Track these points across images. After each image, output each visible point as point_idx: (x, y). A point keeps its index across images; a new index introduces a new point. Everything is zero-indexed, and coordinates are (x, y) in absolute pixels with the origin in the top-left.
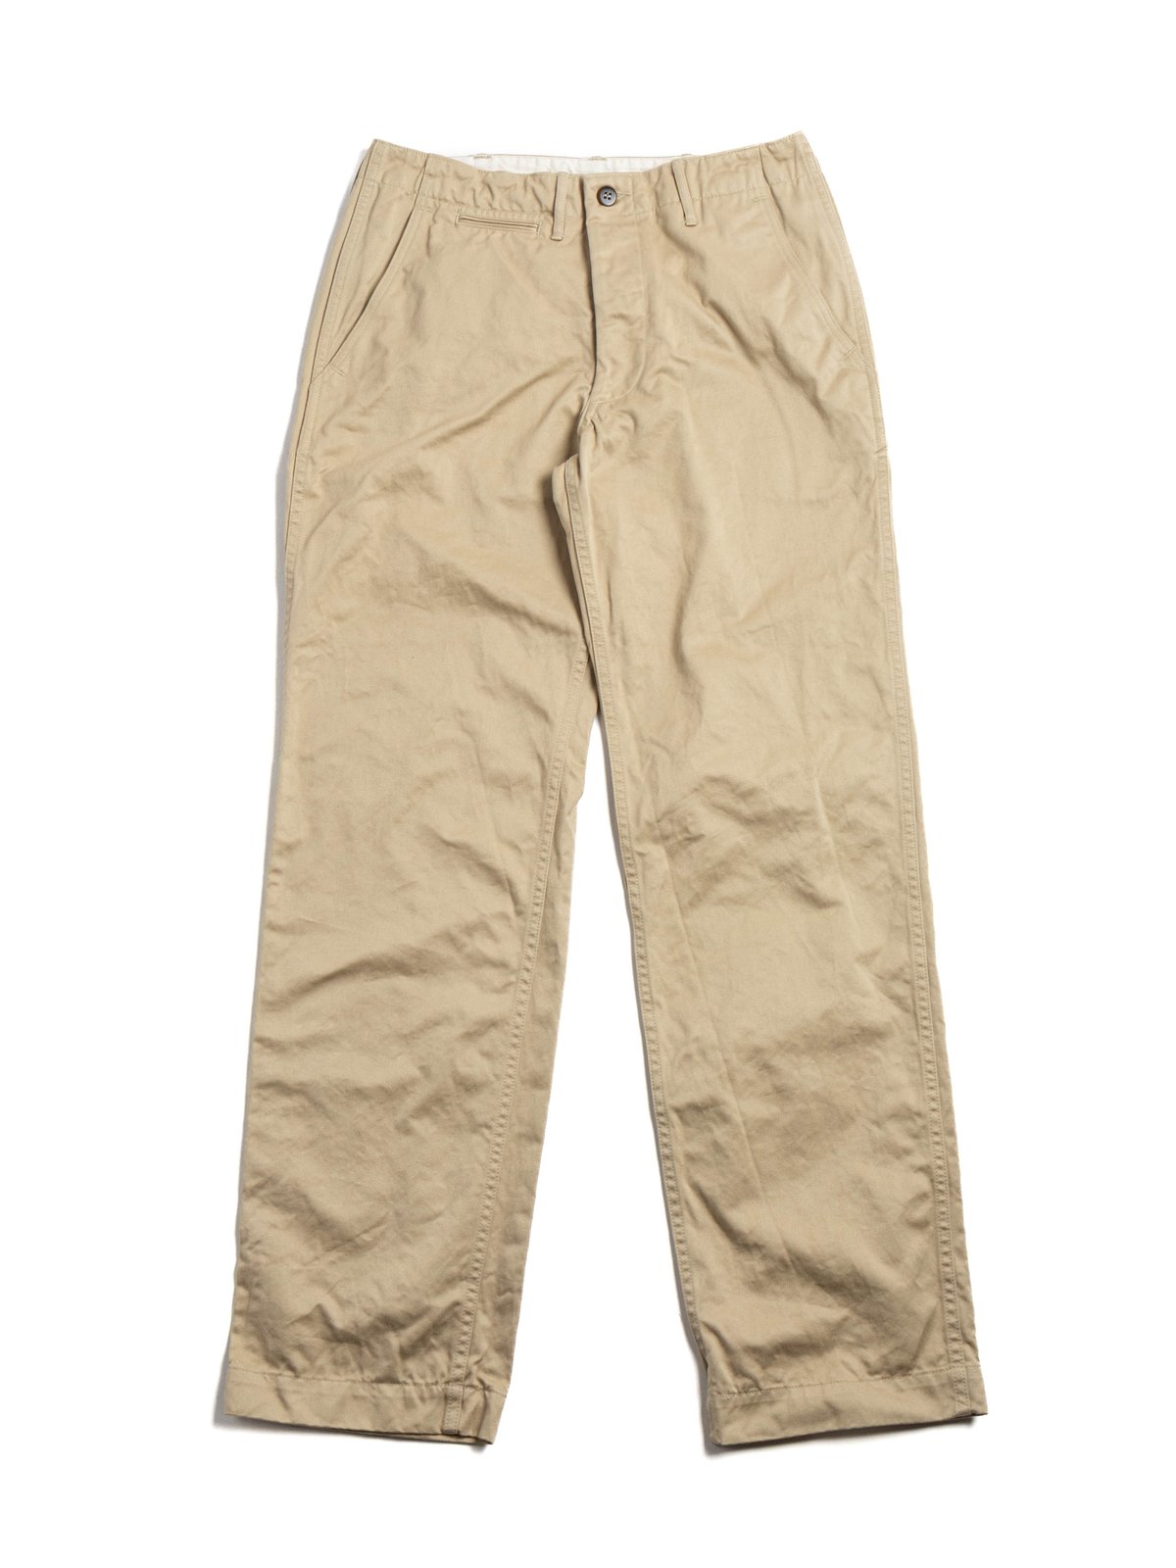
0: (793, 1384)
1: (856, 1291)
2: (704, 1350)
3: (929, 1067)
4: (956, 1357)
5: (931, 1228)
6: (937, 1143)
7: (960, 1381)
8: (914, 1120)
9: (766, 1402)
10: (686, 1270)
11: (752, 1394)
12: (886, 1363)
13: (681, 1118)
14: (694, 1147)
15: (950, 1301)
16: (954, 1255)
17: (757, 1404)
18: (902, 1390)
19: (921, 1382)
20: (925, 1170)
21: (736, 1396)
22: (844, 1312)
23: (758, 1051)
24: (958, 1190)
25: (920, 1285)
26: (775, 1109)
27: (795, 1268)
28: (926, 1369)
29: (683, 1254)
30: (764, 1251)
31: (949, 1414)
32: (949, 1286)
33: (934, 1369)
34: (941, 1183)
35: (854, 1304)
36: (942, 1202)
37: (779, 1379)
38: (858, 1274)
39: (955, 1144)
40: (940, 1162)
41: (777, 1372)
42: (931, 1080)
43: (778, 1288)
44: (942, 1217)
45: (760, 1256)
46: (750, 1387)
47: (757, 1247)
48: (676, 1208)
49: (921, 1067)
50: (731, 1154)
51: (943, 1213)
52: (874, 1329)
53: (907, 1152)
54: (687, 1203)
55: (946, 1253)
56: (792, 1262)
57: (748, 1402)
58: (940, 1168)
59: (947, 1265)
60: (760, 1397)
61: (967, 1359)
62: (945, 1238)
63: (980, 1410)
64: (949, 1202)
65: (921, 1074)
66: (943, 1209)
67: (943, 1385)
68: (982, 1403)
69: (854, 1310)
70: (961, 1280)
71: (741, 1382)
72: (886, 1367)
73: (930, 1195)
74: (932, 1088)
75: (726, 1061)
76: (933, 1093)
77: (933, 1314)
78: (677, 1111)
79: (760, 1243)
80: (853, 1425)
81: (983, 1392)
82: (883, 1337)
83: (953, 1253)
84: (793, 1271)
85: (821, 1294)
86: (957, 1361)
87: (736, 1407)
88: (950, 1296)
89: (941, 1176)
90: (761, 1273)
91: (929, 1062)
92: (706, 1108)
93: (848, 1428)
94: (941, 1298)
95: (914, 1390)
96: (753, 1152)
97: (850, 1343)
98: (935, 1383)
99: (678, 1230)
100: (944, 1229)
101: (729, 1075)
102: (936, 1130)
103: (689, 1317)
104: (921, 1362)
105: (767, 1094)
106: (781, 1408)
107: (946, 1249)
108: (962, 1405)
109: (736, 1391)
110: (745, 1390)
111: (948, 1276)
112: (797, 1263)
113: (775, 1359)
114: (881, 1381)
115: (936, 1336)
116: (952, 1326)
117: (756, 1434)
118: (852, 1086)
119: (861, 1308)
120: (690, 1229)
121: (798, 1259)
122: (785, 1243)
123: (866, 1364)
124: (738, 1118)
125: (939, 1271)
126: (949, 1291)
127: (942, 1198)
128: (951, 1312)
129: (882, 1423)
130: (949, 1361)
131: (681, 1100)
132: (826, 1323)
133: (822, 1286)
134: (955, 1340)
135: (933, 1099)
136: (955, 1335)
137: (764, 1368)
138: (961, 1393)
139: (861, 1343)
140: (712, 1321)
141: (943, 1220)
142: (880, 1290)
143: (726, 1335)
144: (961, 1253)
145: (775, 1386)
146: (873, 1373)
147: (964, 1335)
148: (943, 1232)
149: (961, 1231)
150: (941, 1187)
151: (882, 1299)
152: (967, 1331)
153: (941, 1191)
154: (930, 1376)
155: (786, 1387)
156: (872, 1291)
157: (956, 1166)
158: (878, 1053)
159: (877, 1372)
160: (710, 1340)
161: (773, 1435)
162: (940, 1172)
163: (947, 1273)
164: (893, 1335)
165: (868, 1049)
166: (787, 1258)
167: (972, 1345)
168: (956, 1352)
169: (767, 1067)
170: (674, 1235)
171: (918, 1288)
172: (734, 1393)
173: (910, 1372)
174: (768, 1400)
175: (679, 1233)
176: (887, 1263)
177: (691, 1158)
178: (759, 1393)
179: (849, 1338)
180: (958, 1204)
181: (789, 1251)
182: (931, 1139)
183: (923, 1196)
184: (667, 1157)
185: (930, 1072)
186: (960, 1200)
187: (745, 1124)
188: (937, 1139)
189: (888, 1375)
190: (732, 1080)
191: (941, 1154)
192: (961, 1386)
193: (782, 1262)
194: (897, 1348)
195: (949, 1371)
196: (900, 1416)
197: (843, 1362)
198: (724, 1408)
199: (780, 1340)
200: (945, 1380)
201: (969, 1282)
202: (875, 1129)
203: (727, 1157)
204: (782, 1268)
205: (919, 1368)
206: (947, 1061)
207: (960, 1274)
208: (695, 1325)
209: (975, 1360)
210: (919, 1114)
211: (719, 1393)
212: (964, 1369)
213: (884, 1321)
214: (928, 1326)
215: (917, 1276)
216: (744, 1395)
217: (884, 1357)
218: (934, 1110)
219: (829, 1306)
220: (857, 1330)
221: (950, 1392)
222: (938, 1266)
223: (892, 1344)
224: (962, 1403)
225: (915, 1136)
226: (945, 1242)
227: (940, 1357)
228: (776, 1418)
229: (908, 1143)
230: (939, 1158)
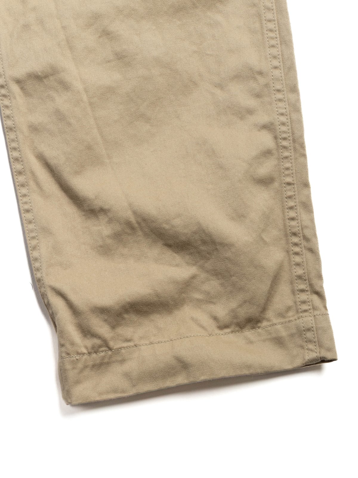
0: (143, 342)
1: (203, 248)
2: (53, 313)
3: (271, 26)
4: (305, 307)
5: (276, 184)
6: (280, 100)
7: (309, 330)
8: (255, 79)
9: (117, 361)
10: (33, 238)
11: (102, 354)
12: (235, 317)
13: (22, 88)
14: (38, 118)
15: (297, 254)
16: (300, 209)
17: (108, 363)
18: (251, 342)
19: (270, 334)
20: (268, 127)
21: (85, 357)
22: (192, 270)
23: (96, 17)
24: (302, 146)
25: (267, 240)
26: (117, 76)
27: (141, 229)
28: (275, 321)
29: (30, 222)
30: (110, 215)
31: (298, 362)
32: (295, 240)
33: (282, 320)
34: (285, 139)
35: (202, 262)
36: (286, 158)
37: (129, 337)
38: (204, 231)
39: (298, 100)
40: (283, 119)
41: (126, 331)
42: (272, 38)
43: (125, 251)
44: (287, 172)
45: (106, 220)
46: (100, 346)
47: (103, 211)
48: (21, 179)
49: (262, 27)
50: (72, 121)
51: (287, 169)
52: (222, 285)
53: (250, 112)
54: (33, 174)
55: (291, 208)
56: (138, 223)
57: (98, 362)
58: (283, 124)
59: (293, 219)
60: (111, 357)
61: (315, 308)
62: (290, 193)
63: (329, 356)
64: (293, 157)
65: (263, 34)
66: (288, 165)
67: (292, 335)
68: (332, 349)
69: (202, 267)
70: (307, 232)
71: (90, 342)
72: (235, 321)
73: (274, 152)
74: (273, 46)
75: (64, 28)
76: (274, 51)
77: (280, 267)
78: (18, 82)
79: (106, 207)
80: (203, 378)
81: (332, 339)
82: (231, 292)
83: (298, 208)
84: (140, 233)
85: (169, 254)
86: (305, 311)
87: (86, 367)
88: (297, 249)
89: (284, 132)
90: (108, 237)
91: (270, 21)
92: (46, 77)
93: (198, 381)
94: (288, 252)
95: (264, 341)
96: (95, 119)
97: (198, 300)
98: (284, 333)
99: (25, 200)
100: (289, 184)
101: (68, 41)
102: (278, 87)
103: (37, 283)
104: (270, 314)
105: (109, 62)
106: (131, 366)
107: (291, 203)
108: (311, 353)
109: (85, 351)
110: (95, 350)
111: (294, 230)
112: (143, 224)
113: (124, 319)
114: (231, 335)
115: (284, 289)
116: (300, 277)
117: (108, 392)
118: (195, 52)
119: (208, 265)
120: (36, 199)
121: (144, 220)
122: (130, 205)
123: (215, 319)
124: (78, 85)
125: (285, 225)
126: (296, 244)
127: (286, 154)
128: (298, 264)
129: (232, 373)
130: (297, 312)
131: (20, 71)
132: (175, 282)
133: (169, 246)
134: (302, 291)
135: (275, 57)
136: (302, 287)
137: (113, 327)
138: (310, 341)
139: (210, 299)
140: (58, 285)
141: (288, 175)
142: (227, 245)
143: (72, 297)
144: (307, 207)
145: (125, 345)
146: (223, 327)
147: (311, 285)
148: (289, 187)
149: (306, 185)
150: (285, 143)
151: (229, 254)
152: (315, 281)
153: (285, 147)
154: (279, 327)
155: (136, 346)
156: (218, 247)
157: (300, 122)
158: (219, 18)
159: (226, 326)
160: (58, 303)
161: (123, 391)
162: (284, 128)
163: (294, 227)
164: (241, 289)
165: (209, 13)
166: (133, 219)
167: (320, 295)
168: (304, 302)
169: (106, 34)
170: (21, 205)
171: (265, 243)
172: (84, 354)
173: (259, 325)
174: (120, 358)
175: (26, 203)
176: (233, 219)
177: (34, 129)
178: (110, 353)
179: (197, 296)
180: (302, 159)
181: (135, 213)
182: (273, 96)
183: (267, 153)
184: (11, 129)
185: (271, 30)
186: (304, 156)
187: (86, 90)
188: (279, 96)
189: (237, 329)
190: (71, 48)
191: (284, 111)
192: (309, 335)
193: (129, 224)
194: (245, 302)
195: (298, 321)
196: (249, 367)
197: (192, 319)
198: (74, 368)
199: (128, 300)
200: (294, 331)
201: (315, 235)
202: (218, 91)
203: (69, 124)
204: (128, 231)
205: (268, 320)
206: (288, 18)
207: (306, 227)
208: (43, 290)
209: (323, 309)
210: (260, 73)
211: (68, 354)
212: (313, 318)
213: (231, 276)
214: (276, 279)
215: (263, 230)
216: (94, 355)
217: (233, 311)
218: (276, 68)
219: (177, 265)
220: (206, 287)
221: (299, 341)
222: (284, 220)
223: (240, 297)
224: (312, 350)
225: (258, 96)
226: (290, 197)
227: (289, 309)
228: (127, 375)
229: (252, 103)
230: (282, 114)
